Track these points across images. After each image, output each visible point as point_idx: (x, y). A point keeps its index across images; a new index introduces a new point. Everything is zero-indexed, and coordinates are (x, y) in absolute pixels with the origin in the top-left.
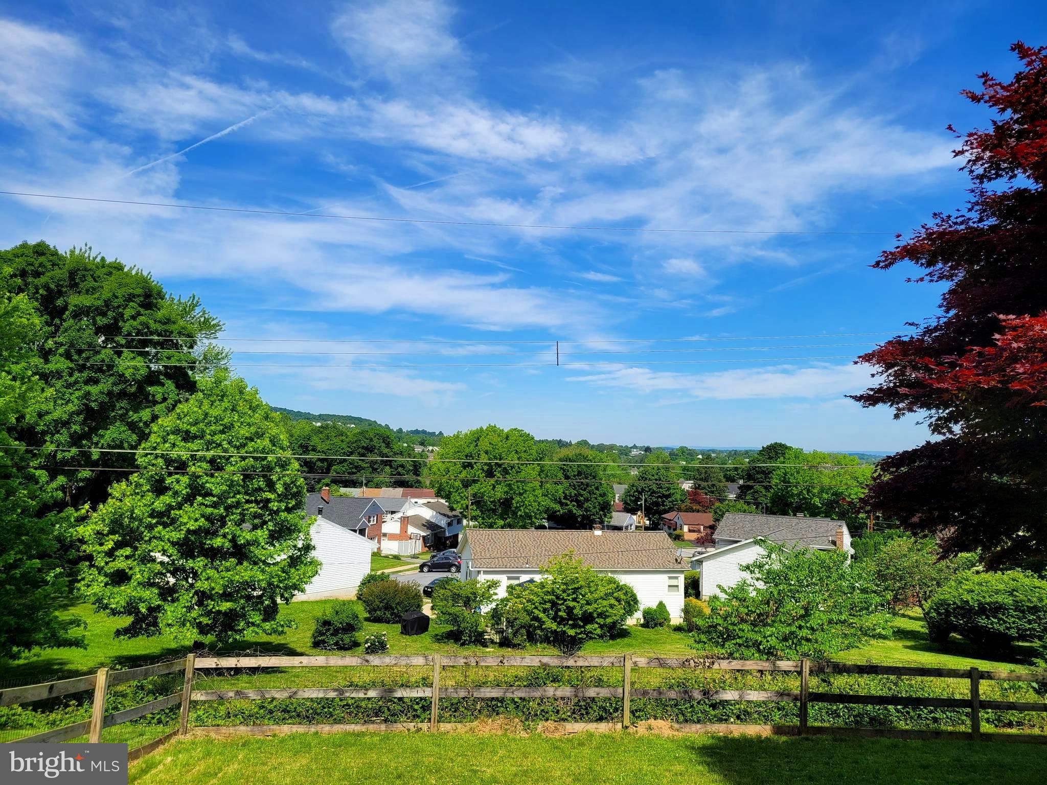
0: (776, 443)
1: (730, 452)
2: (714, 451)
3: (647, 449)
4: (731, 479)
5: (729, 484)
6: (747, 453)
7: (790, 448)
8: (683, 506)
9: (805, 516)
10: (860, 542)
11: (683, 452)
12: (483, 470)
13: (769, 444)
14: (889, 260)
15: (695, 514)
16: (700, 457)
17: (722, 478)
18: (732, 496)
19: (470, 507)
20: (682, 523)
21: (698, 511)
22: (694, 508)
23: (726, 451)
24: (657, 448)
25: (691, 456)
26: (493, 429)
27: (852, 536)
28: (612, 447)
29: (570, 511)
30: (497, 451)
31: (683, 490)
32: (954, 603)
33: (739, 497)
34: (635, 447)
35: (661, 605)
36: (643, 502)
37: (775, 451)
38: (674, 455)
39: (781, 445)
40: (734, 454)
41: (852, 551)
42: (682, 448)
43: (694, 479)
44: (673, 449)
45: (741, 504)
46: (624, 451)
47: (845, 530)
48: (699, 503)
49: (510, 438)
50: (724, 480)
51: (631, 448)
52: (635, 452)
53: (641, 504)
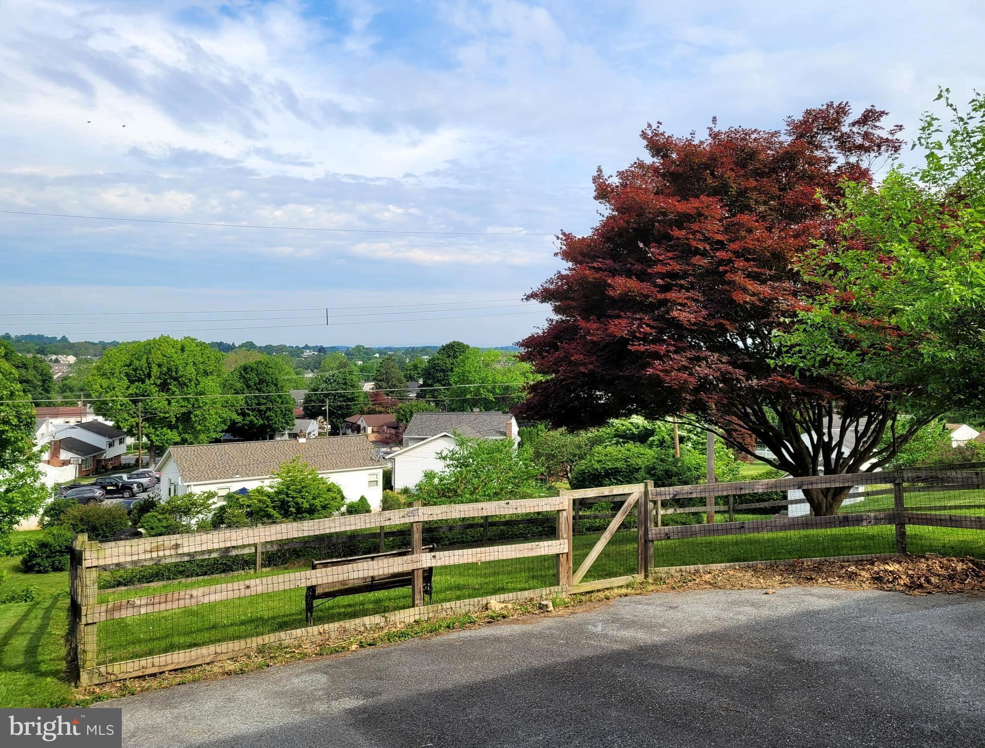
0: (454, 342)
1: (408, 349)
2: (390, 349)
3: (321, 350)
4: (411, 378)
5: (409, 383)
6: (424, 350)
7: (468, 347)
8: (366, 409)
9: (481, 411)
10: (526, 431)
11: (359, 351)
12: (156, 384)
13: (448, 343)
14: (528, 298)
15: (378, 416)
16: (377, 355)
17: (402, 378)
18: (413, 395)
19: (140, 425)
20: (366, 425)
21: (380, 413)
22: (377, 409)
23: (403, 348)
24: (331, 348)
25: (368, 355)
26: (165, 340)
27: (519, 427)
28: (282, 349)
29: (251, 422)
30: (172, 363)
31: (366, 393)
32: (589, 472)
33: (419, 396)
34: (307, 347)
35: (363, 499)
36: (327, 408)
37: (454, 350)
38: (352, 353)
39: (459, 344)
40: (412, 351)
41: (519, 439)
42: (358, 347)
43: (374, 380)
44: (348, 348)
45: (422, 403)
46: (296, 352)
47: (514, 421)
48: (380, 404)
49: (186, 348)
50: (405, 380)
51: (303, 348)
52: (307, 353)
53: (326, 410)
